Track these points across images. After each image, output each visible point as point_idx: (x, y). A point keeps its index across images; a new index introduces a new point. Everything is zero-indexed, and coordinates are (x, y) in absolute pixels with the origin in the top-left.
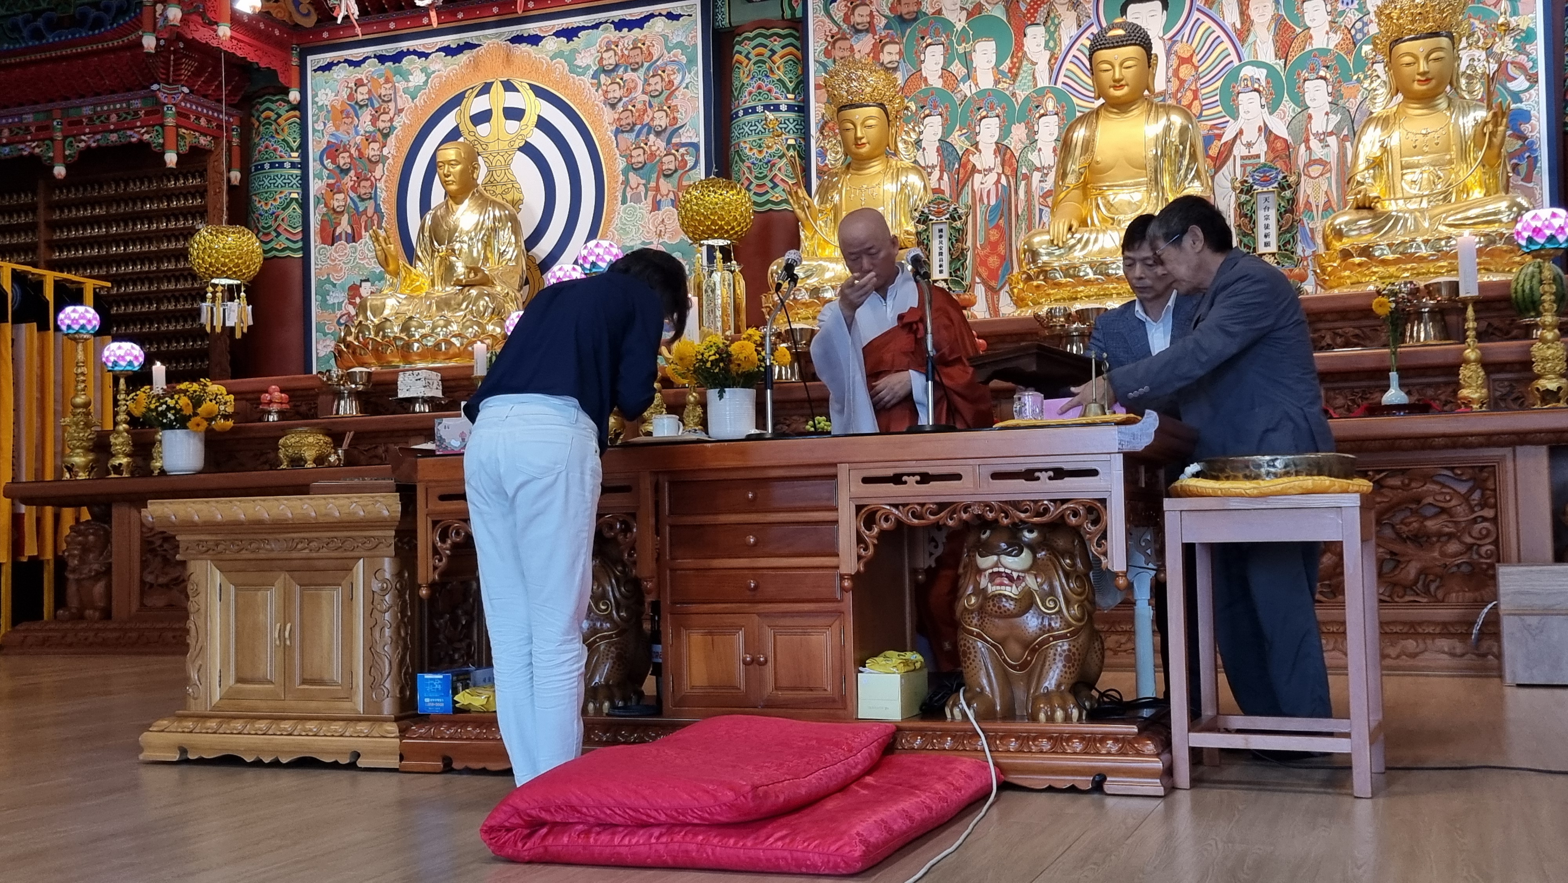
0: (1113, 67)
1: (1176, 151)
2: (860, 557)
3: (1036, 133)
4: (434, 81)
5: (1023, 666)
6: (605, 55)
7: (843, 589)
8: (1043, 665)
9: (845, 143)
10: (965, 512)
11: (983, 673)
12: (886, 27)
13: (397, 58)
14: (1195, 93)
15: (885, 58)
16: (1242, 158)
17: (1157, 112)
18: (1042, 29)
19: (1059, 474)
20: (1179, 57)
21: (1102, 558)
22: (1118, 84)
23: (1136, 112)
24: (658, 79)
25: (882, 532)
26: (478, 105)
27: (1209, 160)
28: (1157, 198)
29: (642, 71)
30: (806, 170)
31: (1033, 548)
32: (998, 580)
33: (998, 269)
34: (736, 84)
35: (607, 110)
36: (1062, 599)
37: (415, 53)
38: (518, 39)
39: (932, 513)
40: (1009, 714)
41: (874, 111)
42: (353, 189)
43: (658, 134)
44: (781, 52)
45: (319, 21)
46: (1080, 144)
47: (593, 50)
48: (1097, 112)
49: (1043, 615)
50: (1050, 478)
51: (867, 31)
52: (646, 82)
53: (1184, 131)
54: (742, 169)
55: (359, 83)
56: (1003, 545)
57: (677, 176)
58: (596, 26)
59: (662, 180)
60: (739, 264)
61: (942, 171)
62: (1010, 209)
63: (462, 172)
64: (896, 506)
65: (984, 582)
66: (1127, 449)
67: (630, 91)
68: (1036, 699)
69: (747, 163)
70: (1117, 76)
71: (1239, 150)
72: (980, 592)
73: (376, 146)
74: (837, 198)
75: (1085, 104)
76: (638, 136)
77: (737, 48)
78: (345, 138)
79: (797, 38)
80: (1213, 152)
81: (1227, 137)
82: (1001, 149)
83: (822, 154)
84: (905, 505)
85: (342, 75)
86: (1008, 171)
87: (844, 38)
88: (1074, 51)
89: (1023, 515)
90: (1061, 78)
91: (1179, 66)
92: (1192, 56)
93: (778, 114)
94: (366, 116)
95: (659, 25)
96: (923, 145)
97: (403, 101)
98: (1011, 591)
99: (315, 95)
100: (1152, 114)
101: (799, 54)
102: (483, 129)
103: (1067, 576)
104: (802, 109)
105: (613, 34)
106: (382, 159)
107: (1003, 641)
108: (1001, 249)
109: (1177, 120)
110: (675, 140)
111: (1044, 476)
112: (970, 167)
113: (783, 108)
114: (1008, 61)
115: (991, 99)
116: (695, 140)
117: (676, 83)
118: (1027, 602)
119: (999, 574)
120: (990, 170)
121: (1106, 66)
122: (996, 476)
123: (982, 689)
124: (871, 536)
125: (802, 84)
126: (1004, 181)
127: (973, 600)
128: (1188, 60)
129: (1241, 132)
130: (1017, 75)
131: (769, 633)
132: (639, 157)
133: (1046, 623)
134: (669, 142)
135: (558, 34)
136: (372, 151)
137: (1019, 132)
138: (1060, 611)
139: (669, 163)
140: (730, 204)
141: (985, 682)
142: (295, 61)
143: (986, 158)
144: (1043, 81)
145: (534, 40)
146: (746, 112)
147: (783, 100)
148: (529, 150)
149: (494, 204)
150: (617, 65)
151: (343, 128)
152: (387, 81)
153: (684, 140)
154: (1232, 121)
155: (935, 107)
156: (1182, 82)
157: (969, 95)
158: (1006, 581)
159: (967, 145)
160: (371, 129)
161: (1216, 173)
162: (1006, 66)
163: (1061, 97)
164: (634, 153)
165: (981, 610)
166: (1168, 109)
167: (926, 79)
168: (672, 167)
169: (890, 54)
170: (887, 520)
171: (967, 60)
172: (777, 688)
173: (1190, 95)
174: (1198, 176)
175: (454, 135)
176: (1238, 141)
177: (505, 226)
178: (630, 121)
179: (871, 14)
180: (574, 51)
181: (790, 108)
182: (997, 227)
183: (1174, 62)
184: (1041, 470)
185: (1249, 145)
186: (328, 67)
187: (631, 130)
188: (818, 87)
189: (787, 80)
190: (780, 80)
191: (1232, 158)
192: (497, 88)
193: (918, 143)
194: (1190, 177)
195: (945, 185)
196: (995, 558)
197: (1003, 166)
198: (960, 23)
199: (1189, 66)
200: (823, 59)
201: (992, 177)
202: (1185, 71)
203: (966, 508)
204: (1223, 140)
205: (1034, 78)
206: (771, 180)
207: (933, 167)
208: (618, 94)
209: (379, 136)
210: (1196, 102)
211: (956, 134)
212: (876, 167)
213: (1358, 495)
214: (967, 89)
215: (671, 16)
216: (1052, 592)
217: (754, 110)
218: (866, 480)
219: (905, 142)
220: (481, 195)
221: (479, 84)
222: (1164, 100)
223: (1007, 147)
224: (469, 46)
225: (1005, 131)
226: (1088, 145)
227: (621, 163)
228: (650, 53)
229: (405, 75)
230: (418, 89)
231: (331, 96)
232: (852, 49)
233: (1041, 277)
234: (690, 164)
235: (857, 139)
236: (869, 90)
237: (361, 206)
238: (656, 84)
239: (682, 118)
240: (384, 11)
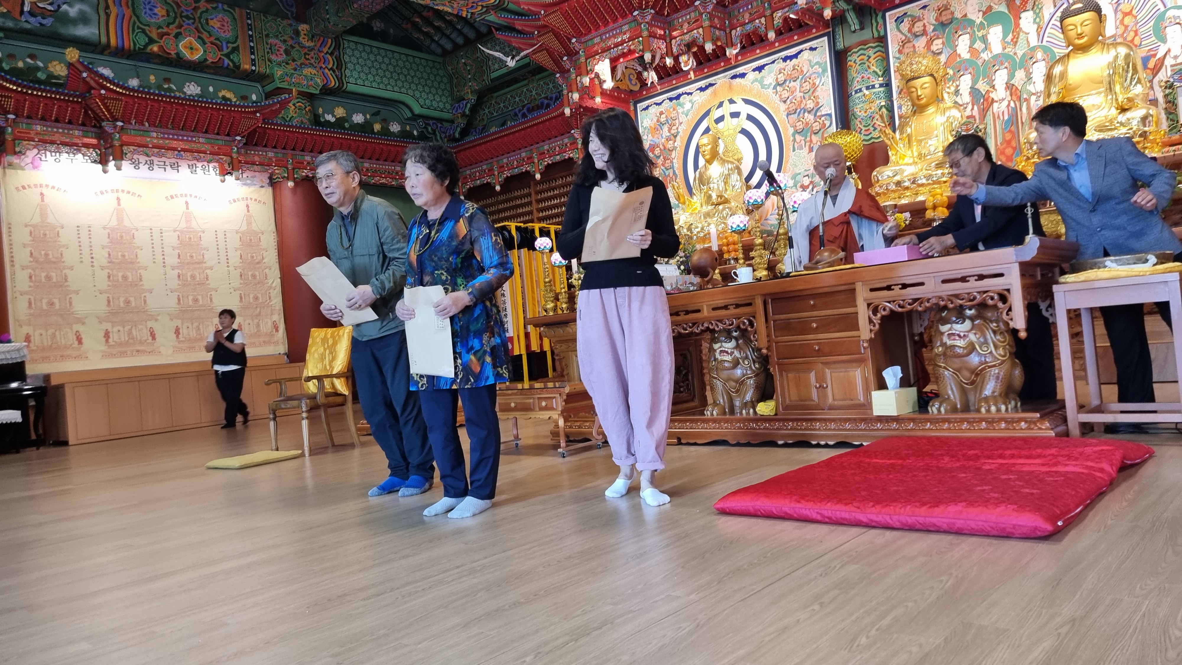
0: (1076, 27)
1: (1123, 70)
2: (871, 331)
3: (1031, 73)
4: (696, 106)
5: (973, 383)
6: (779, 76)
7: (864, 348)
8: (983, 382)
9: (911, 100)
10: (928, 302)
11: (949, 387)
12: (934, 30)
13: (678, 97)
14: (1136, 33)
15: (934, 48)
16: (1172, 66)
17: (1108, 48)
18: (1031, 13)
19: (981, 277)
20: (1123, 13)
21: (1010, 322)
22: (1080, 36)
23: (1094, 51)
24: (807, 83)
25: (883, 318)
26: (716, 114)
27: (1148, 71)
28: (1112, 99)
29: (799, 80)
30: (892, 117)
31: (972, 319)
32: (953, 338)
33: (1012, 155)
34: (850, 78)
35: (782, 104)
36: (992, 345)
37: (686, 93)
38: (734, 77)
39: (909, 304)
40: (966, 408)
41: (927, 79)
42: (663, 165)
43: (809, 112)
44: (873, 56)
45: (641, 86)
46: (1058, 75)
47: (772, 75)
48: (1068, 55)
49: (980, 355)
50: (976, 280)
51: (922, 35)
52: (801, 86)
53: (1127, 57)
54: (856, 123)
55: (661, 113)
56: (954, 319)
57: (821, 132)
58: (773, 62)
59: (813, 136)
61: (973, 105)
62: (1017, 120)
63: (712, 148)
64: (889, 302)
65: (945, 339)
66: (1020, 260)
67: (793, 93)
68: (980, 401)
69: (859, 119)
70: (1079, 32)
71: (1168, 62)
72: (943, 345)
73: (671, 142)
74: (909, 130)
75: (1060, 52)
76: (799, 115)
77: (849, 58)
78: (657, 141)
79: (882, 47)
80: (1151, 65)
81: (1160, 55)
82: (1010, 87)
83: (900, 108)
84: (894, 301)
85: (654, 110)
86: (1014, 98)
87: (909, 41)
88: (1053, 22)
89: (961, 302)
90: (1045, 39)
91: (1123, 18)
92: (1131, 10)
93: (874, 90)
94: (666, 128)
95: (806, 55)
96: (961, 92)
97: (682, 118)
98: (961, 343)
99: (642, 123)
100: (1105, 50)
101: (884, 55)
102: (721, 125)
103: (995, 332)
104: (888, 85)
105: (781, 64)
106: (675, 148)
107: (959, 370)
108: (1014, 144)
109: (1123, 51)
110: (818, 114)
111: (972, 279)
112: (990, 100)
113: (877, 86)
114: (1011, 35)
115: (1000, 59)
116: (829, 112)
117: (817, 83)
118: (971, 348)
119: (953, 334)
120: (1003, 100)
121: (1072, 27)
122: (944, 281)
123: (949, 396)
124: (876, 320)
125: (887, 72)
126: (1012, 104)
127: (940, 349)
128: (1129, 13)
130: (1016, 42)
131: (827, 372)
132: (800, 126)
133: (983, 359)
134: (815, 115)
135: (754, 70)
136: (670, 145)
137: (1020, 75)
138: (991, 353)
139: (816, 127)
140: (850, 143)
141: (950, 392)
142: (632, 108)
143: (1000, 93)
144: (1034, 42)
145: (743, 75)
146: (856, 92)
147: (876, 82)
148: (744, 132)
149: (728, 162)
150: (785, 81)
151: (656, 136)
152: (674, 110)
153: (823, 113)
154: (1162, 45)
155: (967, 70)
156: (1126, 27)
157: (987, 59)
158: (957, 338)
159: (988, 88)
160: (668, 134)
161: (1154, 77)
162: (1010, 36)
163: (1046, 50)
164: (798, 124)
165: (944, 354)
166: (1115, 45)
167: (959, 55)
168: (818, 128)
169: (937, 45)
170: (884, 310)
171: (984, 39)
172: (834, 399)
173: (1132, 34)
174: (1139, 81)
175: (707, 130)
176: (1168, 56)
177: (734, 172)
178: (794, 108)
179: (924, 26)
180: (763, 78)
181: (881, 86)
182: (1010, 131)
183: (1120, 16)
184: (970, 276)
185: (1176, 57)
186: (647, 108)
187: (795, 113)
189: (878, 71)
190: (874, 71)
191: (1164, 67)
192: (726, 103)
193: (957, 92)
194: (1134, 83)
195: (976, 112)
196: (949, 326)
197: (1011, 95)
198: (978, 18)
199: (1130, 17)
200: (897, 55)
201: (1005, 103)
202: (1127, 20)
203: (928, 300)
204: (1158, 57)
205: (1028, 42)
206: (873, 126)
207: (967, 104)
208: (787, 96)
209: (672, 137)
210: (1137, 38)
211: (980, 83)
212: (931, 109)
213: (1178, 273)
214: (985, 56)
215: (812, 49)
216: (986, 342)
217: (860, 90)
218: (872, 290)
219: (949, 93)
220: (722, 159)
221: (717, 103)
222: (1115, 40)
223: (1013, 85)
224: (711, 85)
225: (1011, 76)
226: (1063, 75)
227: (791, 131)
228: (802, 71)
229: (682, 105)
230: (689, 111)
231: (650, 122)
232: (914, 46)
234: (827, 125)
235: (918, 96)
236: (923, 68)
237: (667, 173)
238: (806, 86)
239: (821, 102)
240: (670, 75)
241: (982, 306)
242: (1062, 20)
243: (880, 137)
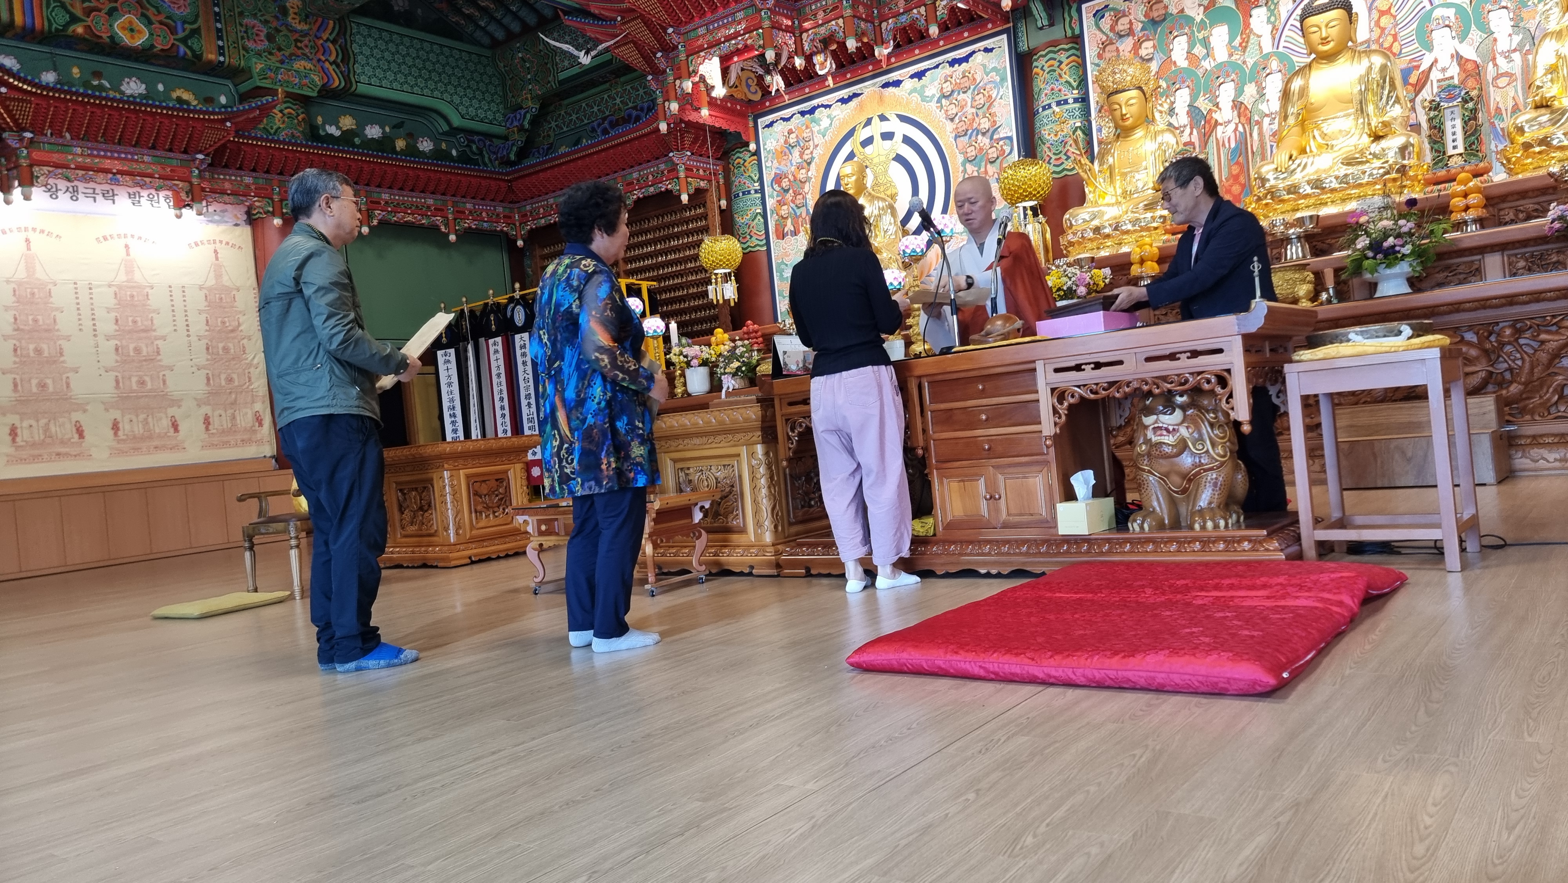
0: (1320, 28)
1: (1378, 85)
2: (1056, 424)
3: (1264, 88)
4: (836, 122)
5: (1184, 491)
6: (945, 86)
7: (1048, 447)
8: (1197, 490)
9: (1114, 120)
10: (1128, 387)
11: (1154, 497)
12: (1142, 30)
13: (812, 111)
14: (1395, 37)
15: (1143, 52)
16: (1438, 81)
17: (1360, 57)
18: (1264, 9)
19: (1195, 354)
20: (1379, 11)
21: (1230, 412)
22: (1325, 41)
23: (1342, 60)
24: (981, 96)
25: (1071, 406)
26: (863, 134)
27: (1410, 87)
28: (1363, 123)
29: (970, 92)
30: (1090, 143)
31: (1183, 408)
32: (1159, 432)
33: (1240, 194)
34: (1036, 89)
35: (948, 123)
36: (1208, 442)
37: (823, 106)
38: (886, 85)
39: (1104, 389)
40: (1176, 525)
41: (1134, 93)
42: (793, 202)
43: (984, 134)
44: (1066, 62)
45: (763, 96)
46: (1297, 91)
47: (936, 83)
48: (1309, 66)
49: (1193, 454)
50: (1188, 358)
51: (1128, 35)
52: (973, 99)
53: (1384, 68)
54: (1044, 150)
55: (790, 132)
56: (1161, 408)
57: (998, 161)
58: (937, 67)
59: (989, 166)
60: (1044, 216)
61: (1192, 129)
62: (1247, 148)
63: (856, 181)
64: (1079, 387)
65: (1150, 434)
66: (1243, 332)
67: (962, 107)
68: (1193, 514)
69: (1048, 145)
70: (1324, 35)
71: (1435, 75)
72: (1147, 441)
73: (803, 171)
74: (1111, 160)
75: (1301, 60)
76: (970, 138)
77: (1035, 64)
78: (785, 169)
79: (1077, 49)
80: (1413, 79)
81: (1424, 66)
82: (1237, 105)
83: (1100, 130)
84: (1084, 385)
85: (780, 128)
86: (1243, 120)
87: (1112, 43)
88: (1291, 21)
89: (1169, 386)
90: (1282, 44)
91: (1379, 18)
92: (1390, 8)
93: (1067, 107)
94: (796, 152)
95: (979, 57)
96: (1176, 111)
97: (818, 139)
98: (1169, 439)
99: (765, 144)
100: (1356, 59)
101: (1080, 60)
102: (869, 149)
103: (1212, 425)
104: (1084, 100)
105: (947, 70)
106: (808, 179)
107: (1167, 475)
108: (1242, 179)
109: (1378, 61)
110: (995, 137)
111: (1183, 357)
112: (1213, 122)
113: (1071, 101)
114: (1239, 38)
115: (1226, 69)
116: (1009, 134)
117: (994, 96)
118: (1182, 446)
119: (1160, 428)
120: (1229, 122)
121: (1315, 29)
122: (1149, 359)
123: (1154, 509)
124: (1063, 409)
125: (1083, 82)
126: (1240, 128)
127: (1144, 447)
128: (1388, 12)
129: (1436, 61)
130: (1246, 47)
131: (1001, 478)
132: (972, 152)
133: (1197, 460)
134: (991, 138)
135: (912, 77)
136: (802, 175)
137: (1250, 90)
138: (1207, 452)
139: (993, 153)
140: (1035, 175)
141: (1155, 504)
142: (752, 124)
143: (1225, 113)
144: (1267, 48)
145: (897, 83)
146: (1044, 109)
147: (1070, 96)
148: (899, 159)
149: (878, 198)
150: (953, 91)
151: (784, 162)
152: (807, 127)
153: (1002, 135)
154: (1427, 53)
155: (1184, 82)
156: (1383, 30)
157: (1209, 69)
158: (1165, 433)
159: (1210, 106)
160: (800, 160)
161: (1416, 96)
162: (1238, 40)
163: (1282, 58)
164: (969, 150)
165: (1149, 454)
166: (1368, 52)
167: (1175, 63)
168: (995, 155)
169: (1147, 48)
170: (1073, 396)
171: (1206, 43)
172: (1009, 514)
173: (1390, 39)
174: (1397, 101)
175: (851, 156)
176: (1434, 68)
177: (886, 213)
178: (964, 128)
179: (1131, 23)
180: (923, 87)
181: (1076, 100)
182: (1237, 163)
183: (1375, 15)
184: (1181, 353)
185: (1444, 70)
186: (770, 125)
187: (966, 134)
188: (1093, 83)
189: (1071, 81)
190: (1067, 82)
191: (1429, 83)
192: (876, 121)
193: (1171, 111)
194: (1391, 103)
195: (1195, 138)
196: (1155, 417)
197: (1239, 117)
198: (1197, 15)
199: (1388, 16)
200: (1097, 61)
201: (1232, 126)
202: (1385, 21)
203: (1128, 384)
204: (1421, 70)
205: (1260, 47)
206: (1065, 154)
207: (1185, 126)
208: (954, 112)
209: (805, 164)
210: (1396, 44)
211: (1201, 99)
212: (1139, 133)
213: (1438, 349)
214: (1207, 64)
215: (987, 50)
216: (1201, 439)
217: (1049, 106)
218: (1057, 370)
219: (1161, 112)
220: (870, 194)
221: (864, 119)
222: (1368, 46)
223: (1242, 103)
224: (856, 95)
225: (1239, 91)
226: (1303, 92)
227: (960, 158)
228: (974, 79)
229: (817, 122)
230: (826, 129)
231: (774, 143)
232: (1117, 50)
233: (1269, 197)
234: (1007, 152)
235: (1122, 115)
236: (1129, 78)
237: (798, 212)
238: (980, 100)
239: (999, 121)
240: (801, 81)
241: (1196, 391)
242: (1303, 19)
243: (1074, 168)
